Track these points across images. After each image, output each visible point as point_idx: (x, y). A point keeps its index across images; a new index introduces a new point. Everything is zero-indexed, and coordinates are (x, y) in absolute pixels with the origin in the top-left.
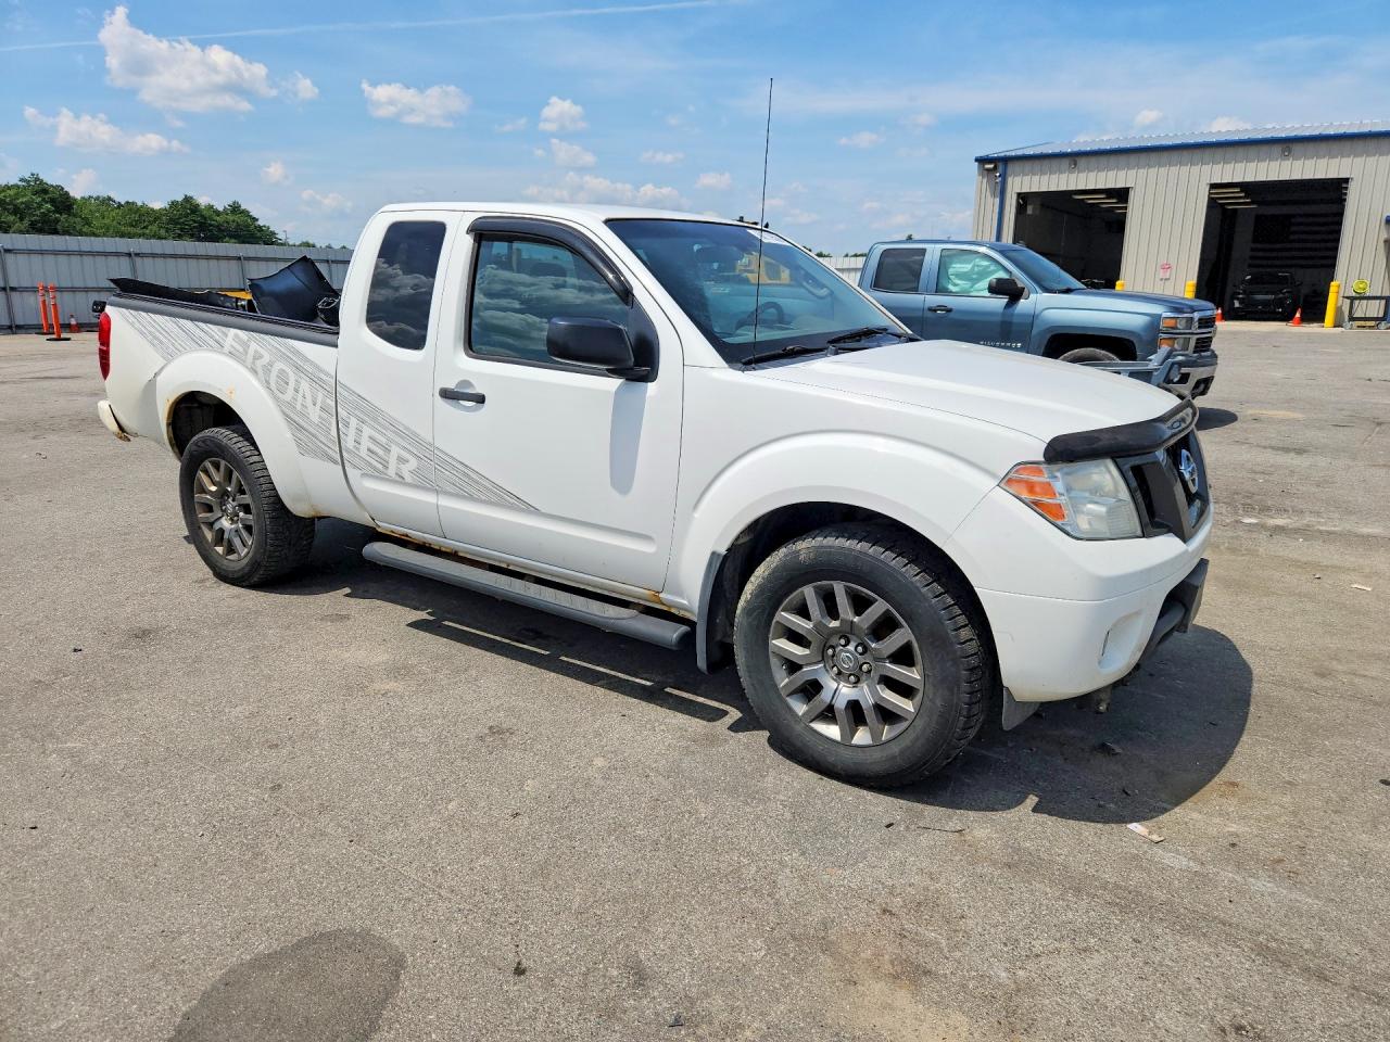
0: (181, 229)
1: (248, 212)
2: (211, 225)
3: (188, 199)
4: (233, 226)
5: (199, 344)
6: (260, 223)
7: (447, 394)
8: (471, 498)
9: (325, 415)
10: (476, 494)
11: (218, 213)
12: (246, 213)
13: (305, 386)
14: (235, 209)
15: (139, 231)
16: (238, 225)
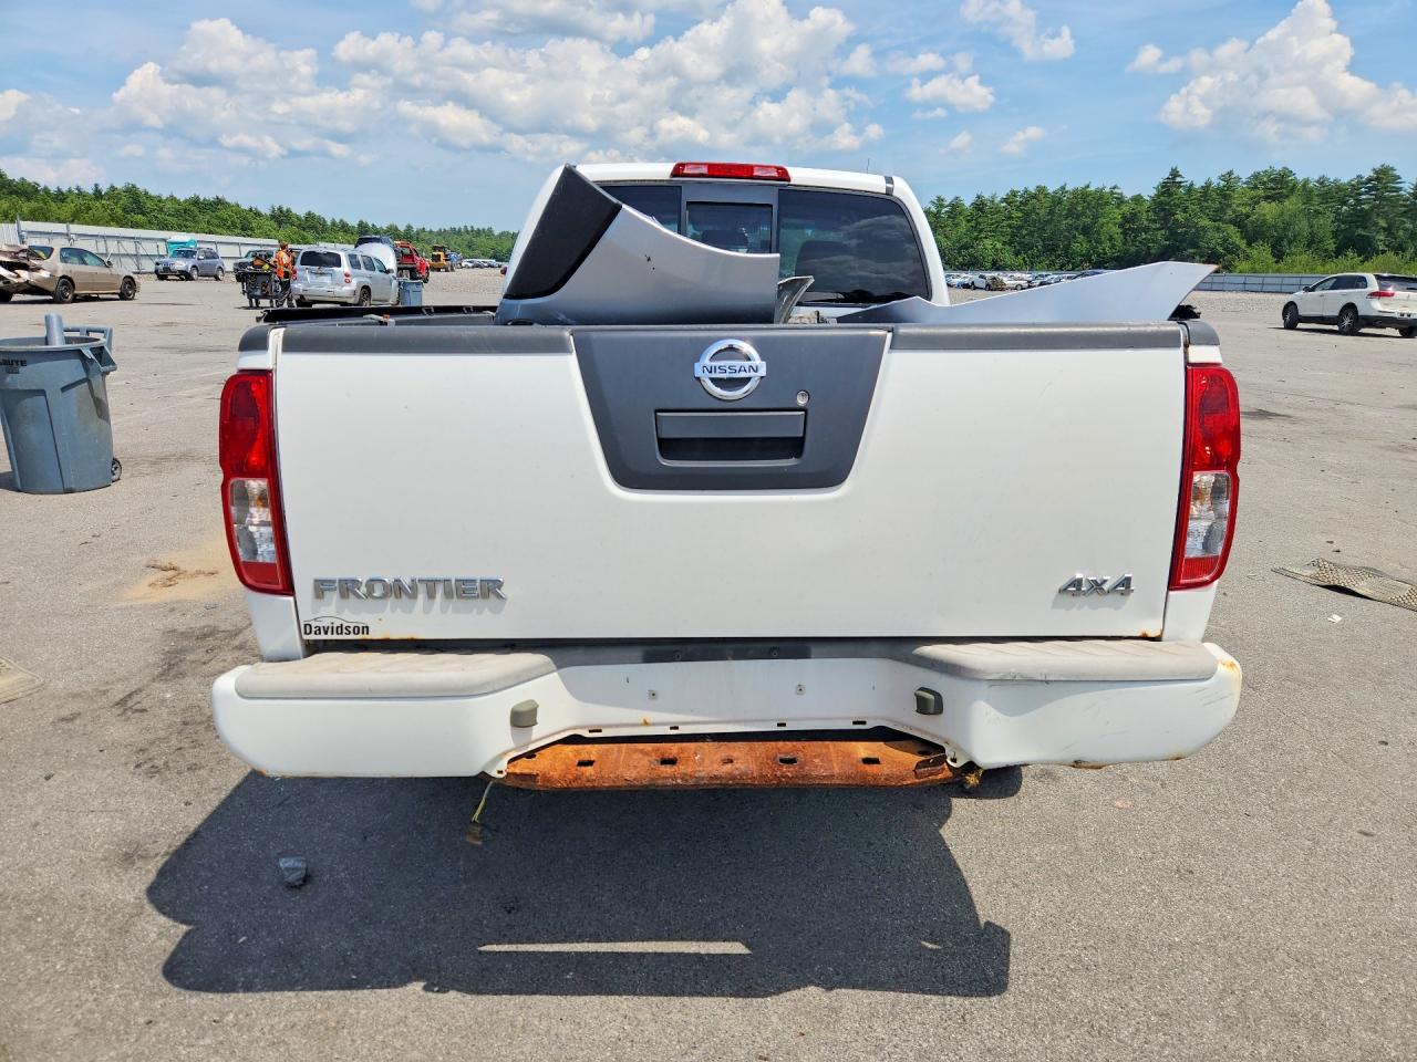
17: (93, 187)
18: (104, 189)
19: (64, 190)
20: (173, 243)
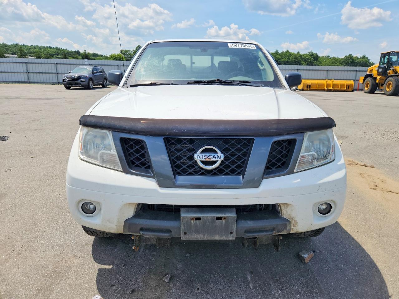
0: (346, 64)
1: (368, 58)
2: (355, 62)
3: (350, 55)
4: (361, 62)
6: (370, 61)
11: (358, 58)
12: (367, 58)
14: (364, 57)
15: (334, 65)
16: (363, 62)
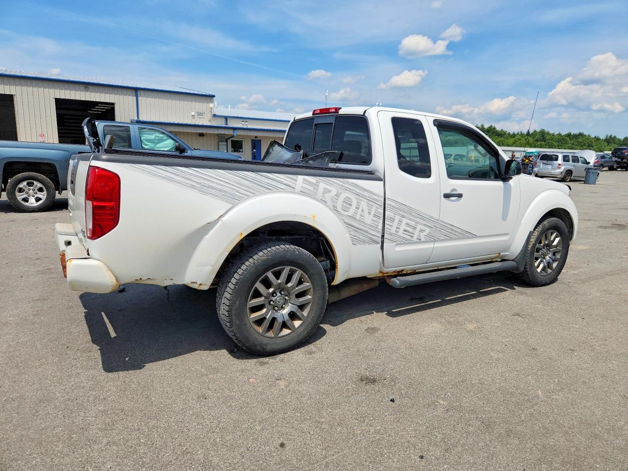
5: (270, 189)
7: (447, 196)
8: (451, 239)
9: (375, 219)
10: (453, 236)
13: (364, 205)
17: (527, 131)
18: (531, 132)
19: (516, 133)
20: (528, 153)
